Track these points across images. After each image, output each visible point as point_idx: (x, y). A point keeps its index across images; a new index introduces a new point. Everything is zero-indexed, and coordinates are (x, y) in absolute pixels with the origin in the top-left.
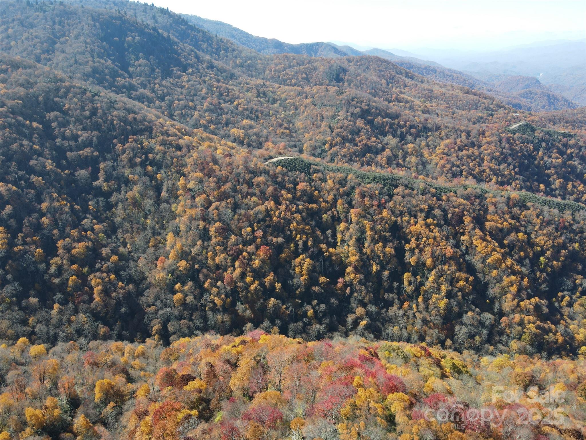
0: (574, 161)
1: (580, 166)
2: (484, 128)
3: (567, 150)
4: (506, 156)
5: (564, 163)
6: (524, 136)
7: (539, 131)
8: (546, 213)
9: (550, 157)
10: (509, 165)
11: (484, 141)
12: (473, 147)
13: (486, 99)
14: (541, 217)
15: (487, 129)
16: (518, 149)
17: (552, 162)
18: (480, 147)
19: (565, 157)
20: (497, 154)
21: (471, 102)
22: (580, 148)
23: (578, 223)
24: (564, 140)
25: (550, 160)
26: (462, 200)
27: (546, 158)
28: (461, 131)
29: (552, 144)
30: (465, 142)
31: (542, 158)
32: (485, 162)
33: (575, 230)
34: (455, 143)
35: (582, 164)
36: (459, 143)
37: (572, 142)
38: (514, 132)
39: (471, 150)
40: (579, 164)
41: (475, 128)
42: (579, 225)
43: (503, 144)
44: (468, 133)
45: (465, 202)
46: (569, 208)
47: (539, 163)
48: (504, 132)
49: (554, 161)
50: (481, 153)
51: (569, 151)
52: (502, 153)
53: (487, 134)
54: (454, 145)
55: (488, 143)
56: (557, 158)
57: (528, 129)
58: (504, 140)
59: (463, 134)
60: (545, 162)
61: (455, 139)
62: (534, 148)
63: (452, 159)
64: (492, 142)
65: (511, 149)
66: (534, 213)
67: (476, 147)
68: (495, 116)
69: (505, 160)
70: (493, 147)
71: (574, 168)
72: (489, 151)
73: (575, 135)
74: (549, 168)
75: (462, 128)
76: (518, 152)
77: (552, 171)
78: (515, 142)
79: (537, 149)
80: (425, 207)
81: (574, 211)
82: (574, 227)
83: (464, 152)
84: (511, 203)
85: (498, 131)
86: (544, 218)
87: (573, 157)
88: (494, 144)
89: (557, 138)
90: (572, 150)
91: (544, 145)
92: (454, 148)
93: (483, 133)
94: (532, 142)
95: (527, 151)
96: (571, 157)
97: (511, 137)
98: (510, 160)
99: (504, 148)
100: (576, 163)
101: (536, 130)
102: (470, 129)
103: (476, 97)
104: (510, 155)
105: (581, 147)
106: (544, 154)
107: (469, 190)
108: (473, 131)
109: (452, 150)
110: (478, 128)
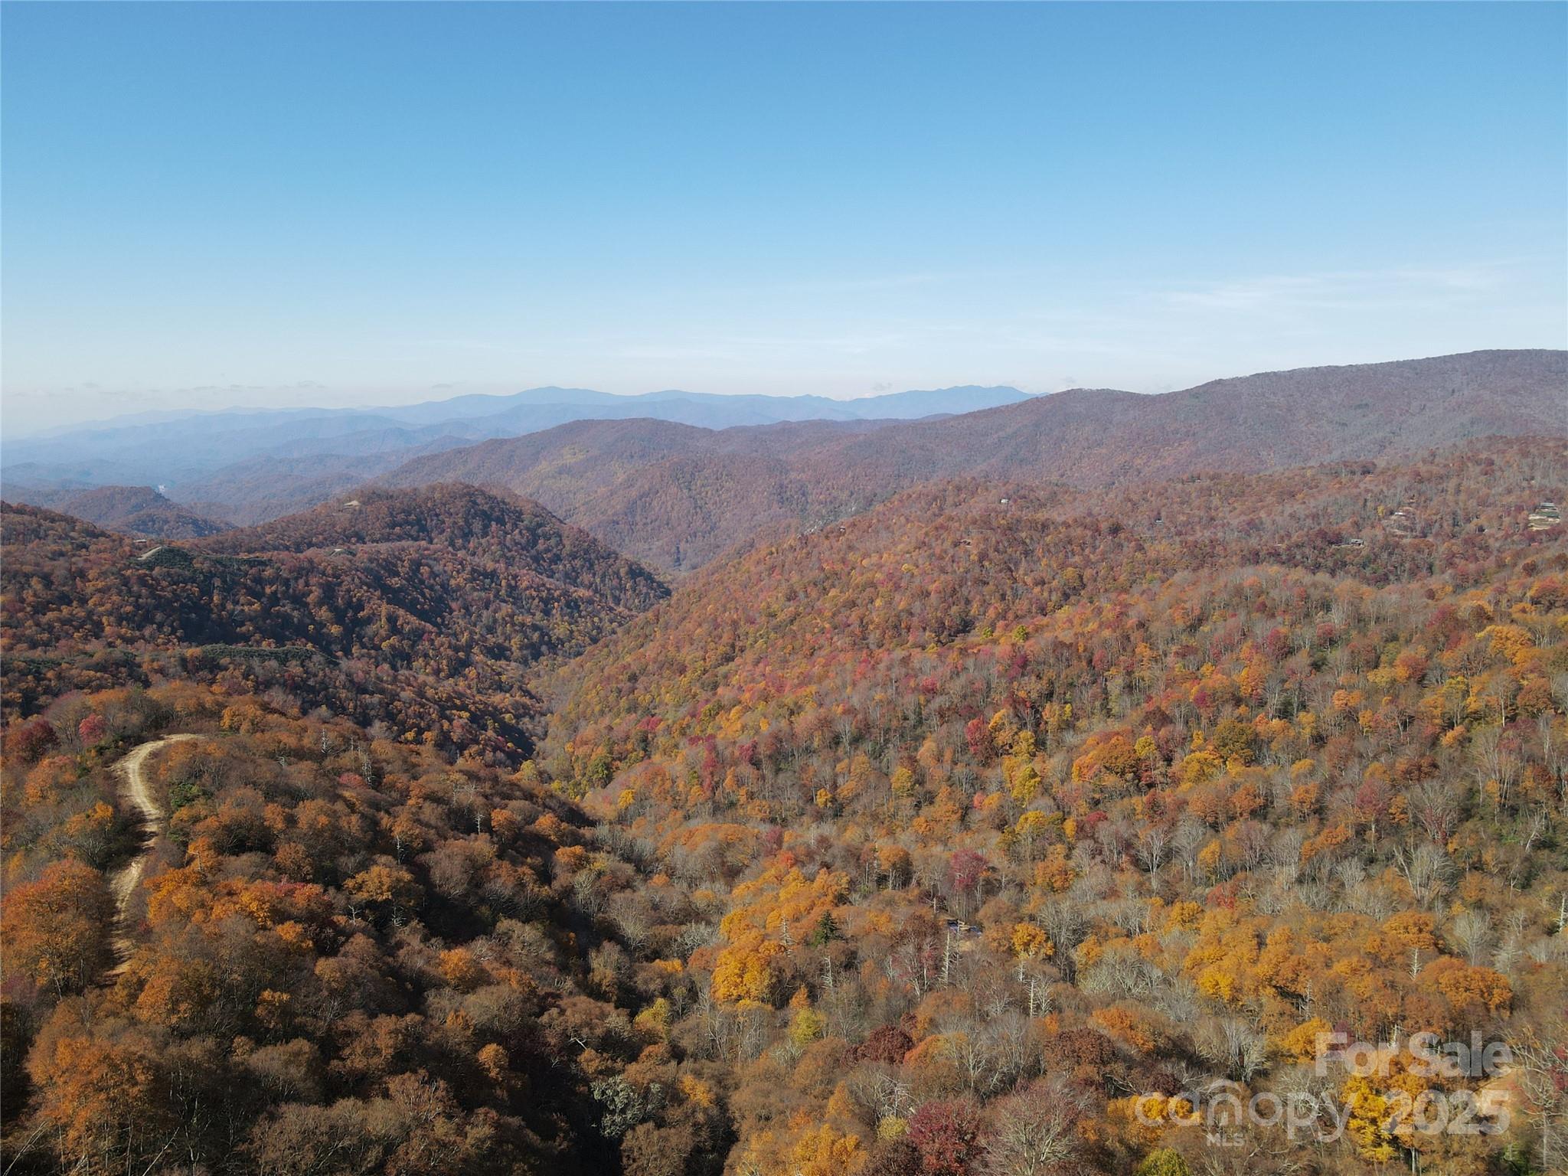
0: (284, 606)
1: (295, 613)
2: (81, 565)
3: (263, 589)
4: (148, 611)
5: (266, 612)
6: (172, 571)
7: (200, 559)
8: (258, 670)
9: (237, 603)
10: (160, 626)
11: (90, 588)
12: (69, 604)
13: (53, 521)
14: (252, 677)
15: (88, 565)
16: (169, 595)
17: (243, 610)
18: (83, 601)
19: (264, 600)
20: (129, 608)
21: (20, 528)
22: (286, 582)
23: (315, 675)
24: (253, 571)
25: (239, 608)
26: (92, 673)
27: (230, 606)
28: (28, 576)
29: (233, 581)
30: (46, 595)
31: (223, 607)
32: (107, 629)
33: (314, 687)
34: (23, 601)
35: (299, 610)
36: (31, 599)
37: (269, 572)
38: (150, 565)
39: (65, 609)
40: (293, 610)
41: (60, 568)
42: (319, 679)
43: (135, 588)
44: (47, 580)
45: (99, 674)
46: (293, 657)
47: (220, 615)
48: (128, 567)
49: (246, 608)
50: (90, 613)
51: (268, 590)
52: (138, 606)
53: (91, 574)
54: (18, 605)
55: (99, 591)
56: (251, 604)
57: (178, 558)
58: (133, 580)
59: (34, 581)
60: (231, 613)
61: (19, 593)
62: (201, 591)
63: (28, 632)
64: (109, 589)
65: (152, 595)
66: (237, 673)
67: (75, 604)
68: (92, 547)
69: (148, 619)
70: (114, 598)
71: (287, 618)
72: (108, 606)
73: (270, 560)
74: (242, 624)
75: (28, 569)
76: (170, 602)
77: (249, 627)
78: (158, 584)
79: (206, 591)
80: (15, 695)
81: (303, 661)
82: (311, 682)
83: (50, 615)
84: (190, 666)
85: (114, 564)
86: (257, 677)
87: (278, 599)
88: (114, 591)
89: (239, 569)
90: (274, 588)
91: (217, 582)
92: (22, 610)
93: (82, 574)
94: (193, 580)
95: (188, 596)
96: (274, 599)
97: (146, 575)
98: (159, 617)
99: (140, 596)
100: (288, 608)
101: (192, 559)
102: (46, 570)
103: (26, 517)
104: (156, 608)
105: (288, 580)
106: (225, 599)
107: (97, 657)
108: (57, 572)
109: (20, 615)
110: (67, 565)
